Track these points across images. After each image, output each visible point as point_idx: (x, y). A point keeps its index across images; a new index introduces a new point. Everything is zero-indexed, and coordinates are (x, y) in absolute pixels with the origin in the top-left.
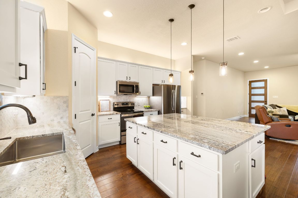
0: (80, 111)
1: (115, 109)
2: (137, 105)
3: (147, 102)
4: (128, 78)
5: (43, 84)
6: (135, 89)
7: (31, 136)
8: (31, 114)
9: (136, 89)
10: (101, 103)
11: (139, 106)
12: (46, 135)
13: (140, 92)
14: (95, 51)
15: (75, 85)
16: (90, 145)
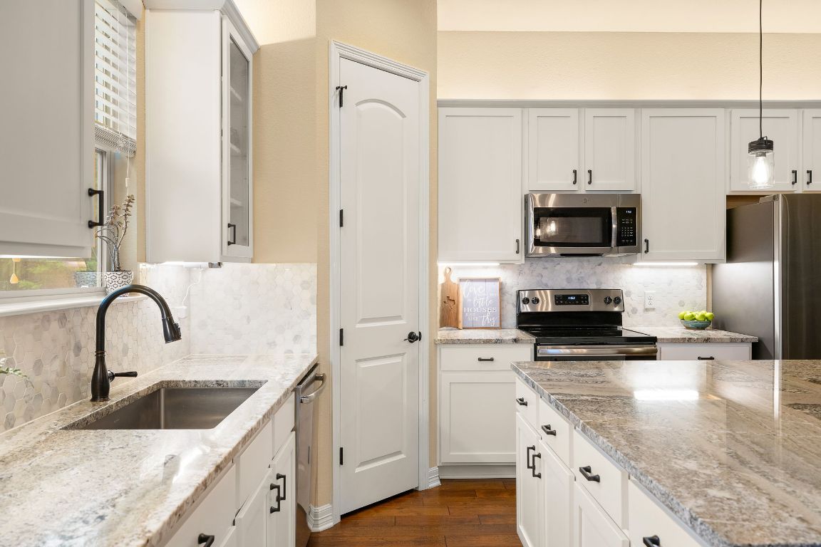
0: (361, 318)
1: (527, 322)
2: (640, 309)
3: (701, 296)
4: (583, 177)
5: (229, 226)
6: (614, 226)
7: (193, 380)
8: (168, 313)
9: (620, 225)
10: (465, 292)
11: (651, 314)
12: (225, 384)
13: (647, 241)
14: (425, 81)
15: (341, 225)
16: (402, 456)
